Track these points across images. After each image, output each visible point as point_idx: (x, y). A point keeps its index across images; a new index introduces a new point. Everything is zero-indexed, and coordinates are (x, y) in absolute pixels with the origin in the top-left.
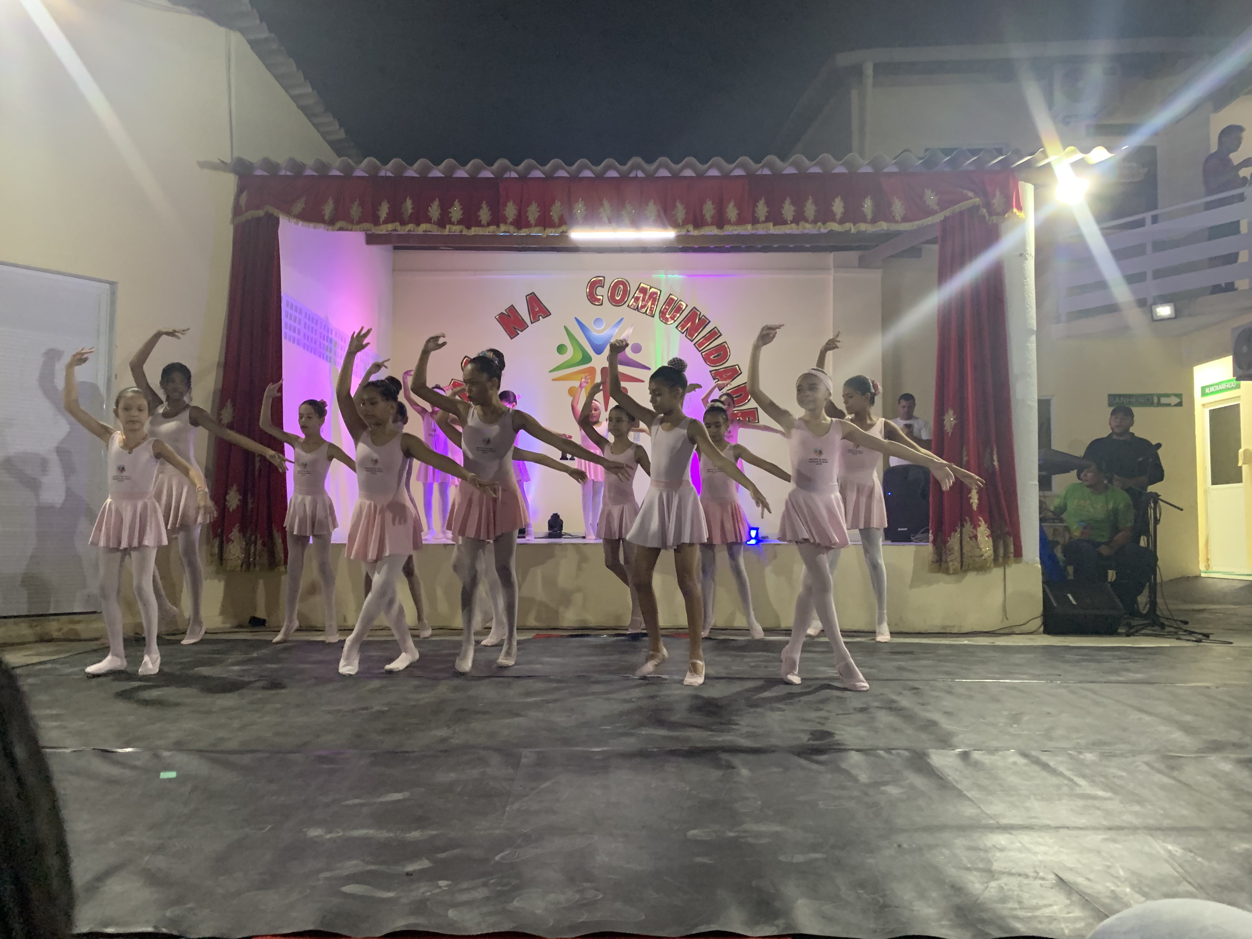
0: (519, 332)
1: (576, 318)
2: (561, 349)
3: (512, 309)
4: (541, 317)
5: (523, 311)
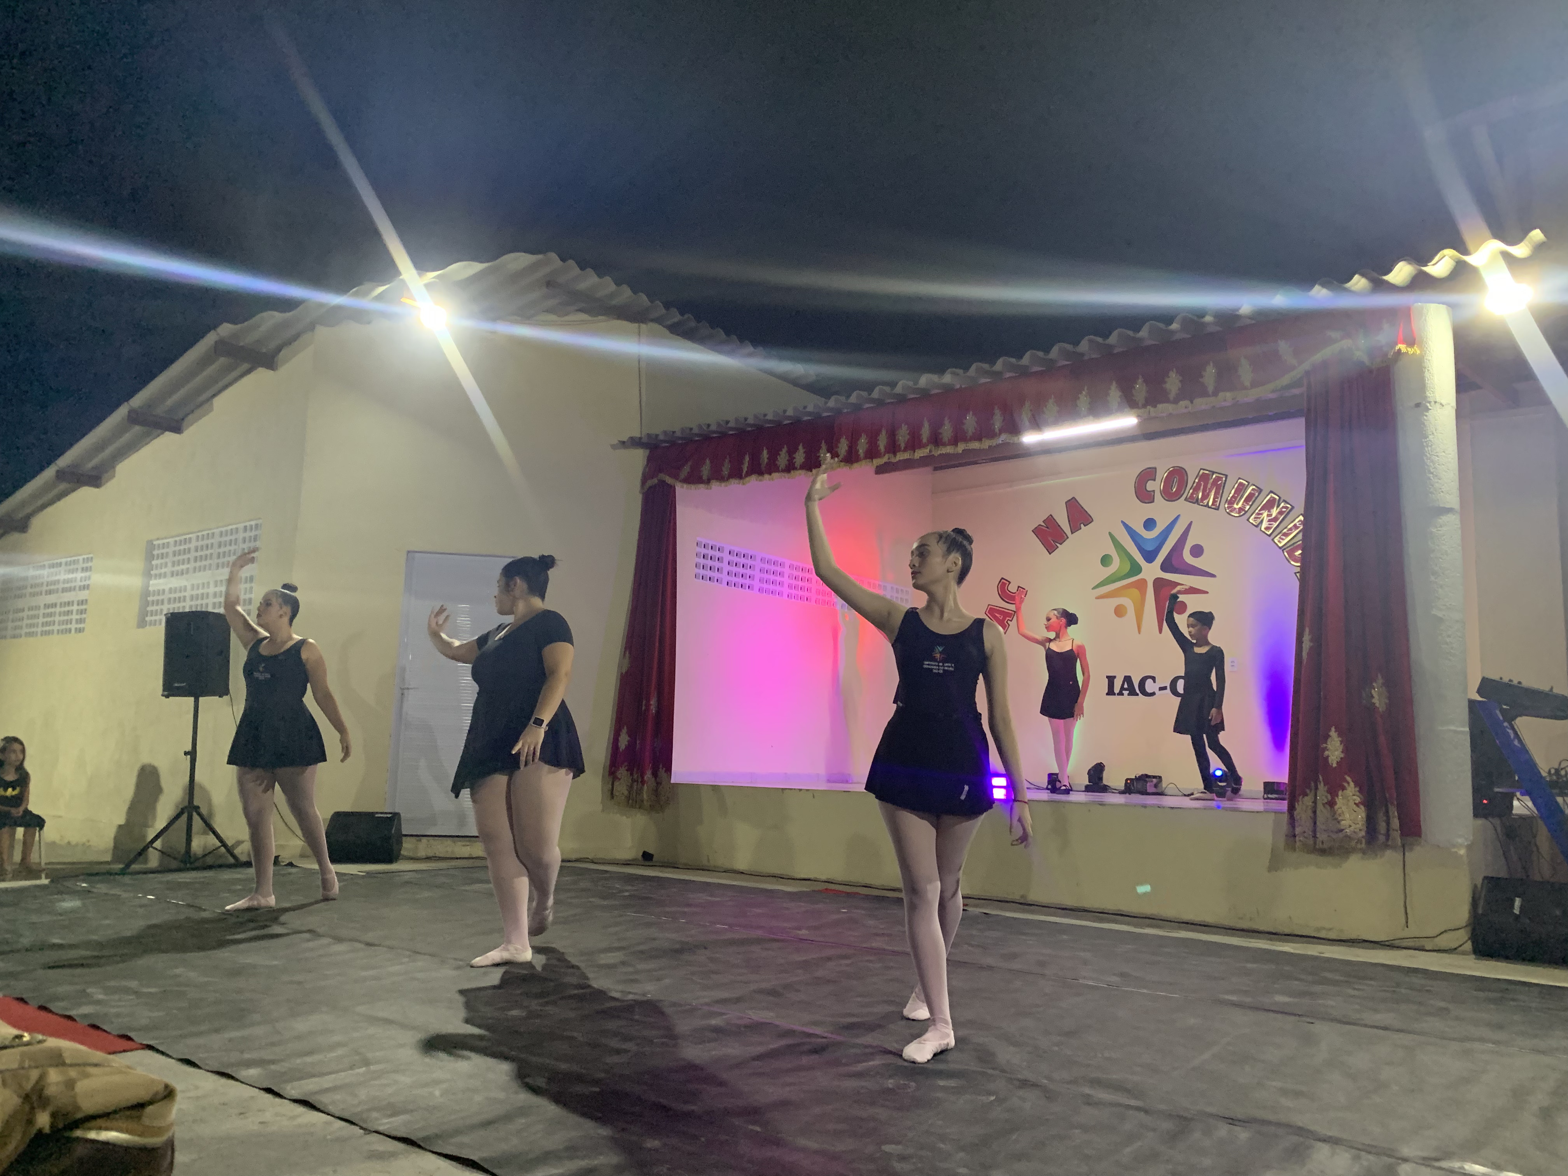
0: (1058, 545)
1: (1122, 522)
2: (1105, 560)
3: (1050, 521)
4: (1082, 525)
5: (1063, 521)
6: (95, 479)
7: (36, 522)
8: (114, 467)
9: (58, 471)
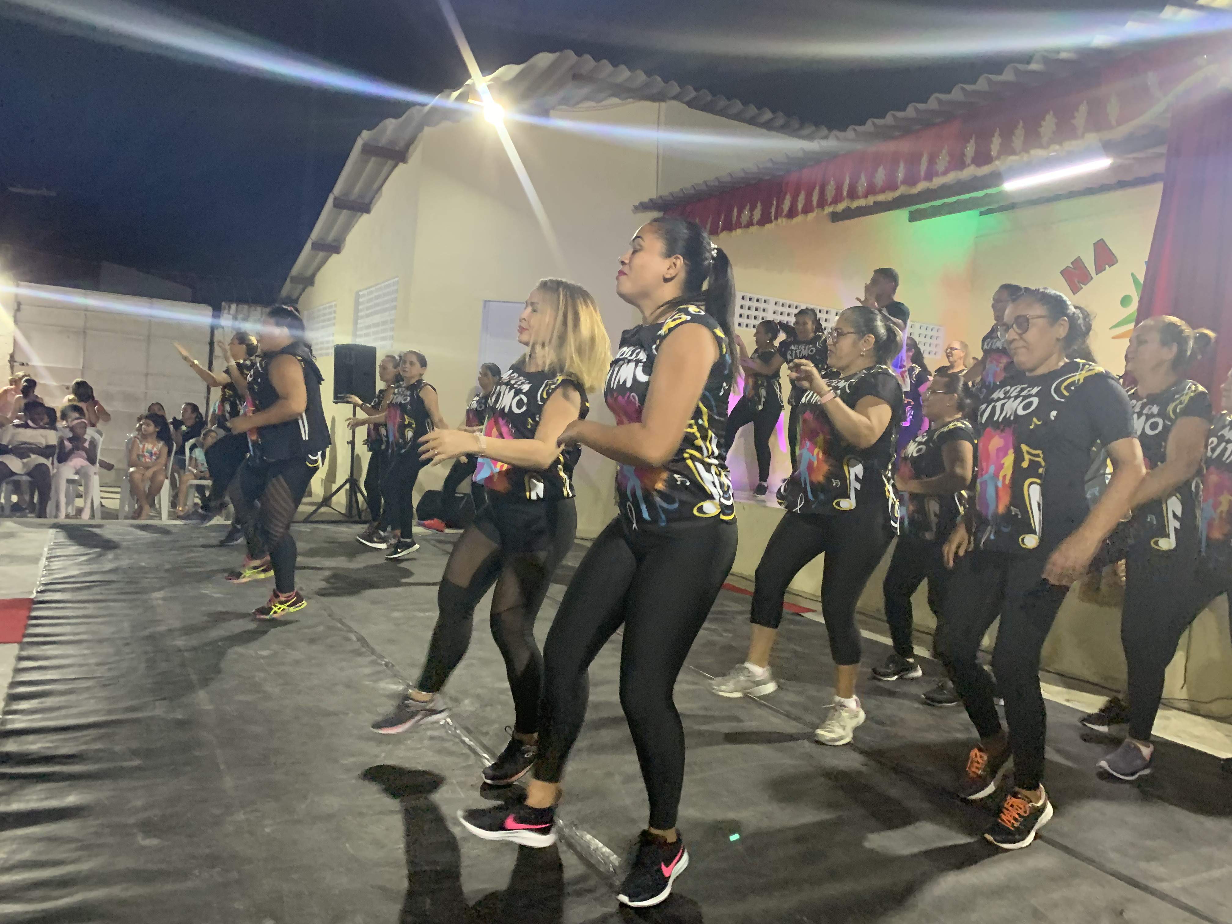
0: (1083, 286)
2: (1125, 301)
3: (1078, 263)
4: (1107, 266)
5: (1089, 262)
6: (335, 248)
7: (318, 278)
8: (345, 239)
9: (313, 243)
